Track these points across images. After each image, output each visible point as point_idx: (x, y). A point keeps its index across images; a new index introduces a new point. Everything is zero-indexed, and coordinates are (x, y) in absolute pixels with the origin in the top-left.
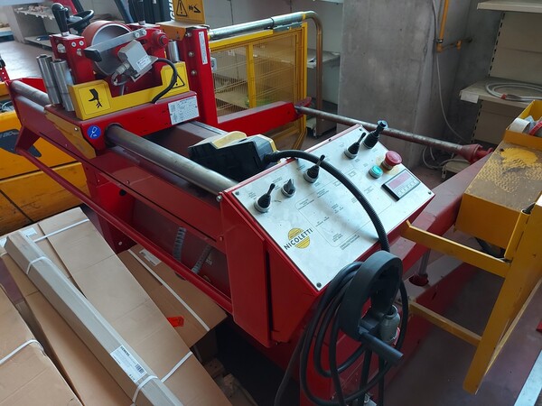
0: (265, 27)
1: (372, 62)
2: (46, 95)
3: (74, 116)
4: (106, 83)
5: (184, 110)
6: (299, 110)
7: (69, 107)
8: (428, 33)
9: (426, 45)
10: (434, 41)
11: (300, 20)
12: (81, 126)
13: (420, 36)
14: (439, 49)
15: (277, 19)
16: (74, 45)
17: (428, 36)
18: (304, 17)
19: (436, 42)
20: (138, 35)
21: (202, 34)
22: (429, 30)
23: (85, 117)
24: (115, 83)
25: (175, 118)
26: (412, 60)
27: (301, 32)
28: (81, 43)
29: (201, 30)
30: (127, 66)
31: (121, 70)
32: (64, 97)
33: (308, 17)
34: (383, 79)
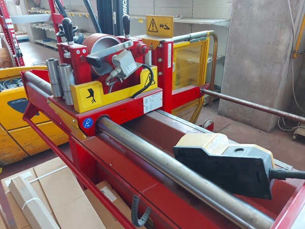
0: (185, 40)
1: (247, 63)
2: (49, 85)
3: (72, 110)
4: (101, 84)
5: (153, 102)
6: (202, 91)
7: (69, 102)
8: (289, 46)
9: (287, 54)
10: (292, 51)
11: (206, 36)
12: (78, 119)
13: (282, 48)
14: (295, 56)
15: (193, 34)
16: (78, 52)
17: (288, 48)
18: (208, 34)
19: (293, 52)
20: (127, 46)
21: (170, 45)
22: (289, 44)
23: (81, 111)
24: (108, 84)
25: (147, 108)
26: (276, 62)
27: (205, 43)
28: (84, 51)
29: (170, 43)
30: (119, 71)
31: (114, 74)
32: (65, 94)
33: (211, 34)
34: (254, 73)
